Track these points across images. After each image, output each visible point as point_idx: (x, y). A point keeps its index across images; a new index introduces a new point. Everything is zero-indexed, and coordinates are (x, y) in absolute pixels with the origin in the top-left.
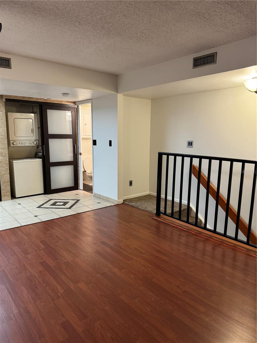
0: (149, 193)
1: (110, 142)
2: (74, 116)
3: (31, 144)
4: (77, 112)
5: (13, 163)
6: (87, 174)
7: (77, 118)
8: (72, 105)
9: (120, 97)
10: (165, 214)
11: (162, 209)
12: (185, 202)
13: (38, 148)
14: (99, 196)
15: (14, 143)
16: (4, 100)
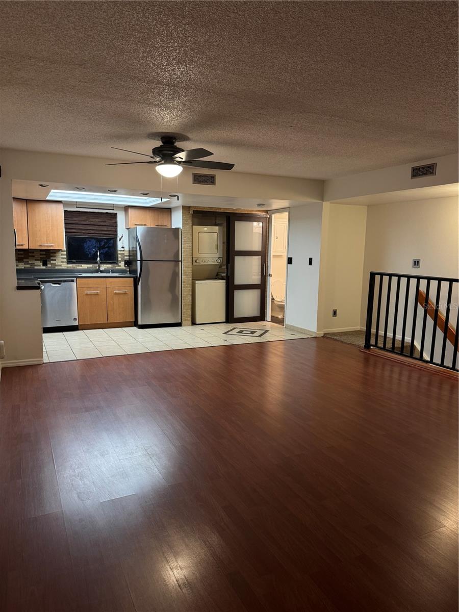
0: (360, 328)
1: (311, 260)
2: (265, 228)
3: (214, 262)
4: (269, 222)
5: (195, 283)
6: (276, 302)
7: (269, 230)
8: (263, 214)
9: (326, 205)
10: (376, 345)
11: (373, 341)
12: (408, 339)
13: (220, 267)
14: (292, 328)
15: (197, 261)
16: (191, 212)
